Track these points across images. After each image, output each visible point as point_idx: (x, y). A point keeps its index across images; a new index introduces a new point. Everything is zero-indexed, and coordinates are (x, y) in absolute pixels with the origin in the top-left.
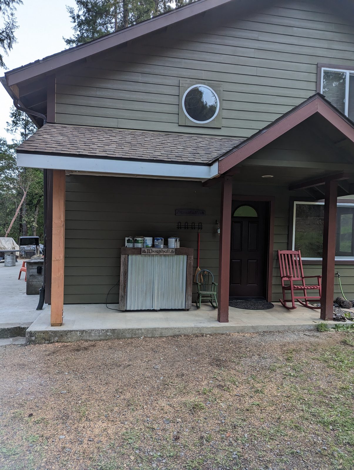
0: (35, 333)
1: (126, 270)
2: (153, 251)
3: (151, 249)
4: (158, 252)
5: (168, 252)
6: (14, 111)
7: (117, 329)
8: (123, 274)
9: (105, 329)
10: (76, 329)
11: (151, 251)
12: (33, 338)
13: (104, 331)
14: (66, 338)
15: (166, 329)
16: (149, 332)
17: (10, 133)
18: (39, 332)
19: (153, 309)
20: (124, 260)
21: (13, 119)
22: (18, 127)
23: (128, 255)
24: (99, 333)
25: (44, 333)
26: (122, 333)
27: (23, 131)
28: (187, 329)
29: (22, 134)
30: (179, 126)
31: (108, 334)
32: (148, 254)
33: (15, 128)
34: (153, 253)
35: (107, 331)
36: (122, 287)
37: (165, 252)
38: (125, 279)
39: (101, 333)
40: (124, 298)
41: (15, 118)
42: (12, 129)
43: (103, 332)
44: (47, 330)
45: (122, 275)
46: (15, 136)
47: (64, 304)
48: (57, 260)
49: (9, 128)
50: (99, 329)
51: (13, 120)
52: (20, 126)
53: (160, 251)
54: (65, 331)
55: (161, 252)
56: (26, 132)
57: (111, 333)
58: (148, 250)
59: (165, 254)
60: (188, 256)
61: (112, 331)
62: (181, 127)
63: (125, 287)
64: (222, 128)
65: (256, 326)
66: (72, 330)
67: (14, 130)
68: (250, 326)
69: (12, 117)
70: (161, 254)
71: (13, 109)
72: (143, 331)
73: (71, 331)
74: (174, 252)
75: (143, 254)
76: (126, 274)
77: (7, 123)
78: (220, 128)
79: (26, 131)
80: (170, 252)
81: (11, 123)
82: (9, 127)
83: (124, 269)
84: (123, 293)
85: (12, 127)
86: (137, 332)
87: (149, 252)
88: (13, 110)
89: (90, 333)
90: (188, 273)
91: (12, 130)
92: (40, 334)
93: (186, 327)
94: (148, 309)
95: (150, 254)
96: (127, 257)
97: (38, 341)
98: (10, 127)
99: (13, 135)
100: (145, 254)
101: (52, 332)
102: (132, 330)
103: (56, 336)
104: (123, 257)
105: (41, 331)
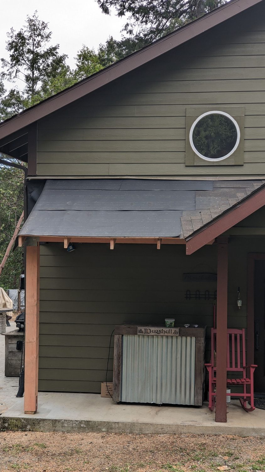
0: (8, 420)
1: (120, 353)
2: (151, 331)
3: (149, 328)
4: (158, 332)
5: (171, 333)
6: (14, 39)
7: (91, 421)
8: (117, 358)
9: (78, 420)
10: (49, 418)
11: (149, 331)
12: (6, 425)
13: (78, 422)
14: (38, 427)
15: (147, 424)
16: (127, 426)
17: (7, 79)
18: (11, 418)
19: (153, 402)
20: (117, 342)
21: (12, 52)
22: (21, 65)
23: (122, 336)
24: (73, 424)
25: (16, 420)
26: (97, 426)
27: (29, 72)
28: (171, 426)
29: (28, 78)
30: (186, 166)
31: (82, 425)
32: (145, 334)
33: (15, 69)
34: (152, 334)
35: (81, 422)
36: (116, 374)
37: (166, 333)
38: (119, 363)
39: (74, 424)
40: (118, 387)
41: (16, 50)
42: (11, 70)
43: (76, 423)
44: (20, 417)
45: (115, 359)
46: (15, 84)
47: (39, 391)
48: (30, 342)
49: (5, 70)
50: (73, 420)
51: (12, 54)
52: (24, 64)
53: (159, 331)
54: (37, 419)
55: (161, 332)
56: (34, 76)
57: (85, 425)
58: (145, 329)
59: (166, 334)
60: (197, 338)
61: (87, 423)
62: (188, 168)
63: (119, 373)
64: (245, 164)
65: (258, 429)
66: (44, 418)
67: (14, 74)
68: (250, 429)
69: (10, 49)
70: (162, 334)
71: (11, 35)
72: (121, 425)
73: (44, 420)
74: (178, 333)
75: (140, 334)
76: (121, 358)
77: (3, 60)
78: (242, 165)
79: (35, 73)
80: (173, 333)
81: (8, 59)
82: (5, 67)
83: (118, 352)
84: (116, 381)
85: (11, 68)
86: (114, 425)
87: (146, 332)
88: (12, 37)
89: (63, 423)
90: (196, 360)
91: (10, 74)
92: (12, 421)
93: (170, 424)
94: (148, 403)
95: (148, 334)
96: (121, 338)
97: (11, 428)
98: (8, 68)
99: (11, 83)
100: (141, 334)
101: (25, 419)
102: (108, 423)
103: (28, 424)
104: (116, 337)
105: (14, 418)
